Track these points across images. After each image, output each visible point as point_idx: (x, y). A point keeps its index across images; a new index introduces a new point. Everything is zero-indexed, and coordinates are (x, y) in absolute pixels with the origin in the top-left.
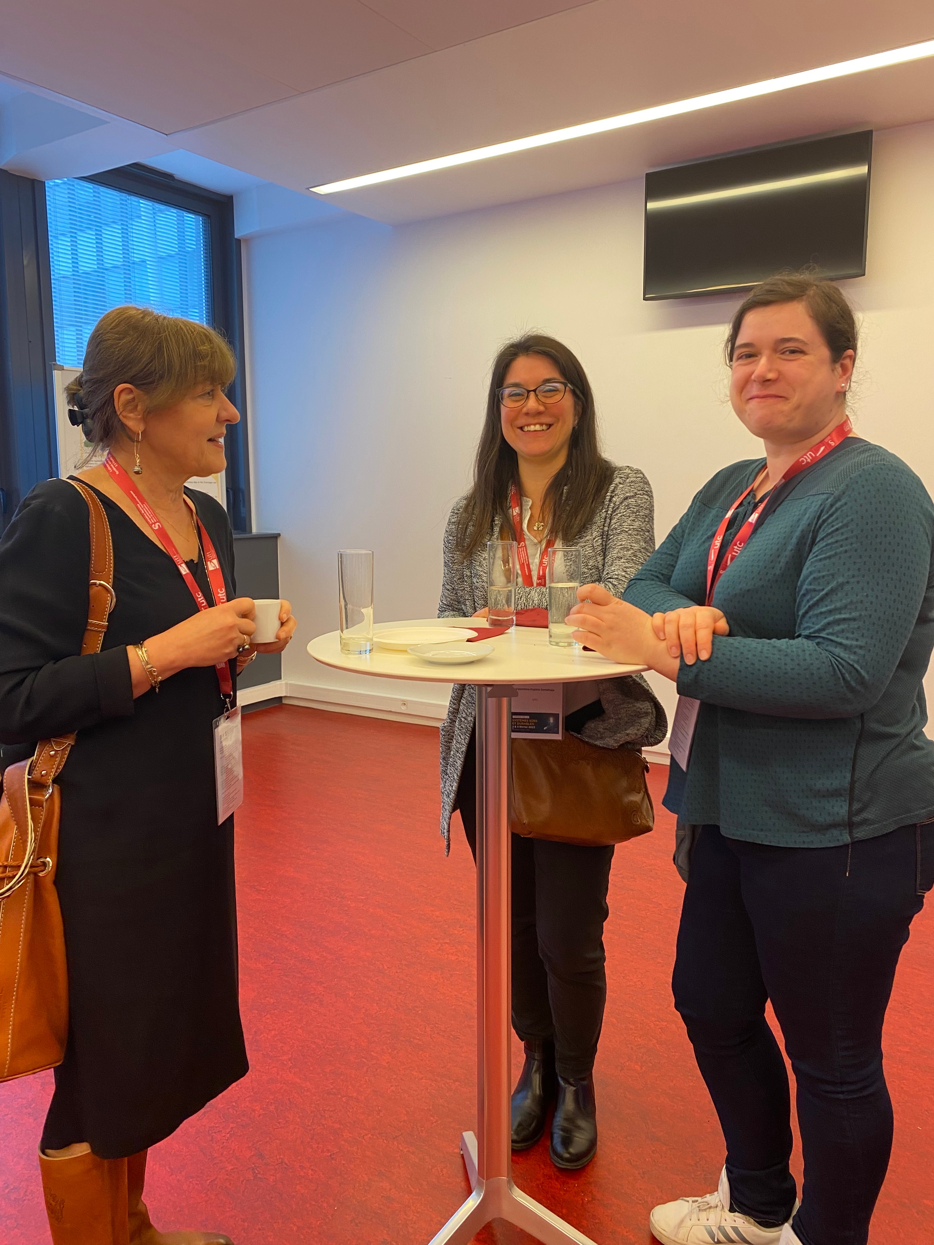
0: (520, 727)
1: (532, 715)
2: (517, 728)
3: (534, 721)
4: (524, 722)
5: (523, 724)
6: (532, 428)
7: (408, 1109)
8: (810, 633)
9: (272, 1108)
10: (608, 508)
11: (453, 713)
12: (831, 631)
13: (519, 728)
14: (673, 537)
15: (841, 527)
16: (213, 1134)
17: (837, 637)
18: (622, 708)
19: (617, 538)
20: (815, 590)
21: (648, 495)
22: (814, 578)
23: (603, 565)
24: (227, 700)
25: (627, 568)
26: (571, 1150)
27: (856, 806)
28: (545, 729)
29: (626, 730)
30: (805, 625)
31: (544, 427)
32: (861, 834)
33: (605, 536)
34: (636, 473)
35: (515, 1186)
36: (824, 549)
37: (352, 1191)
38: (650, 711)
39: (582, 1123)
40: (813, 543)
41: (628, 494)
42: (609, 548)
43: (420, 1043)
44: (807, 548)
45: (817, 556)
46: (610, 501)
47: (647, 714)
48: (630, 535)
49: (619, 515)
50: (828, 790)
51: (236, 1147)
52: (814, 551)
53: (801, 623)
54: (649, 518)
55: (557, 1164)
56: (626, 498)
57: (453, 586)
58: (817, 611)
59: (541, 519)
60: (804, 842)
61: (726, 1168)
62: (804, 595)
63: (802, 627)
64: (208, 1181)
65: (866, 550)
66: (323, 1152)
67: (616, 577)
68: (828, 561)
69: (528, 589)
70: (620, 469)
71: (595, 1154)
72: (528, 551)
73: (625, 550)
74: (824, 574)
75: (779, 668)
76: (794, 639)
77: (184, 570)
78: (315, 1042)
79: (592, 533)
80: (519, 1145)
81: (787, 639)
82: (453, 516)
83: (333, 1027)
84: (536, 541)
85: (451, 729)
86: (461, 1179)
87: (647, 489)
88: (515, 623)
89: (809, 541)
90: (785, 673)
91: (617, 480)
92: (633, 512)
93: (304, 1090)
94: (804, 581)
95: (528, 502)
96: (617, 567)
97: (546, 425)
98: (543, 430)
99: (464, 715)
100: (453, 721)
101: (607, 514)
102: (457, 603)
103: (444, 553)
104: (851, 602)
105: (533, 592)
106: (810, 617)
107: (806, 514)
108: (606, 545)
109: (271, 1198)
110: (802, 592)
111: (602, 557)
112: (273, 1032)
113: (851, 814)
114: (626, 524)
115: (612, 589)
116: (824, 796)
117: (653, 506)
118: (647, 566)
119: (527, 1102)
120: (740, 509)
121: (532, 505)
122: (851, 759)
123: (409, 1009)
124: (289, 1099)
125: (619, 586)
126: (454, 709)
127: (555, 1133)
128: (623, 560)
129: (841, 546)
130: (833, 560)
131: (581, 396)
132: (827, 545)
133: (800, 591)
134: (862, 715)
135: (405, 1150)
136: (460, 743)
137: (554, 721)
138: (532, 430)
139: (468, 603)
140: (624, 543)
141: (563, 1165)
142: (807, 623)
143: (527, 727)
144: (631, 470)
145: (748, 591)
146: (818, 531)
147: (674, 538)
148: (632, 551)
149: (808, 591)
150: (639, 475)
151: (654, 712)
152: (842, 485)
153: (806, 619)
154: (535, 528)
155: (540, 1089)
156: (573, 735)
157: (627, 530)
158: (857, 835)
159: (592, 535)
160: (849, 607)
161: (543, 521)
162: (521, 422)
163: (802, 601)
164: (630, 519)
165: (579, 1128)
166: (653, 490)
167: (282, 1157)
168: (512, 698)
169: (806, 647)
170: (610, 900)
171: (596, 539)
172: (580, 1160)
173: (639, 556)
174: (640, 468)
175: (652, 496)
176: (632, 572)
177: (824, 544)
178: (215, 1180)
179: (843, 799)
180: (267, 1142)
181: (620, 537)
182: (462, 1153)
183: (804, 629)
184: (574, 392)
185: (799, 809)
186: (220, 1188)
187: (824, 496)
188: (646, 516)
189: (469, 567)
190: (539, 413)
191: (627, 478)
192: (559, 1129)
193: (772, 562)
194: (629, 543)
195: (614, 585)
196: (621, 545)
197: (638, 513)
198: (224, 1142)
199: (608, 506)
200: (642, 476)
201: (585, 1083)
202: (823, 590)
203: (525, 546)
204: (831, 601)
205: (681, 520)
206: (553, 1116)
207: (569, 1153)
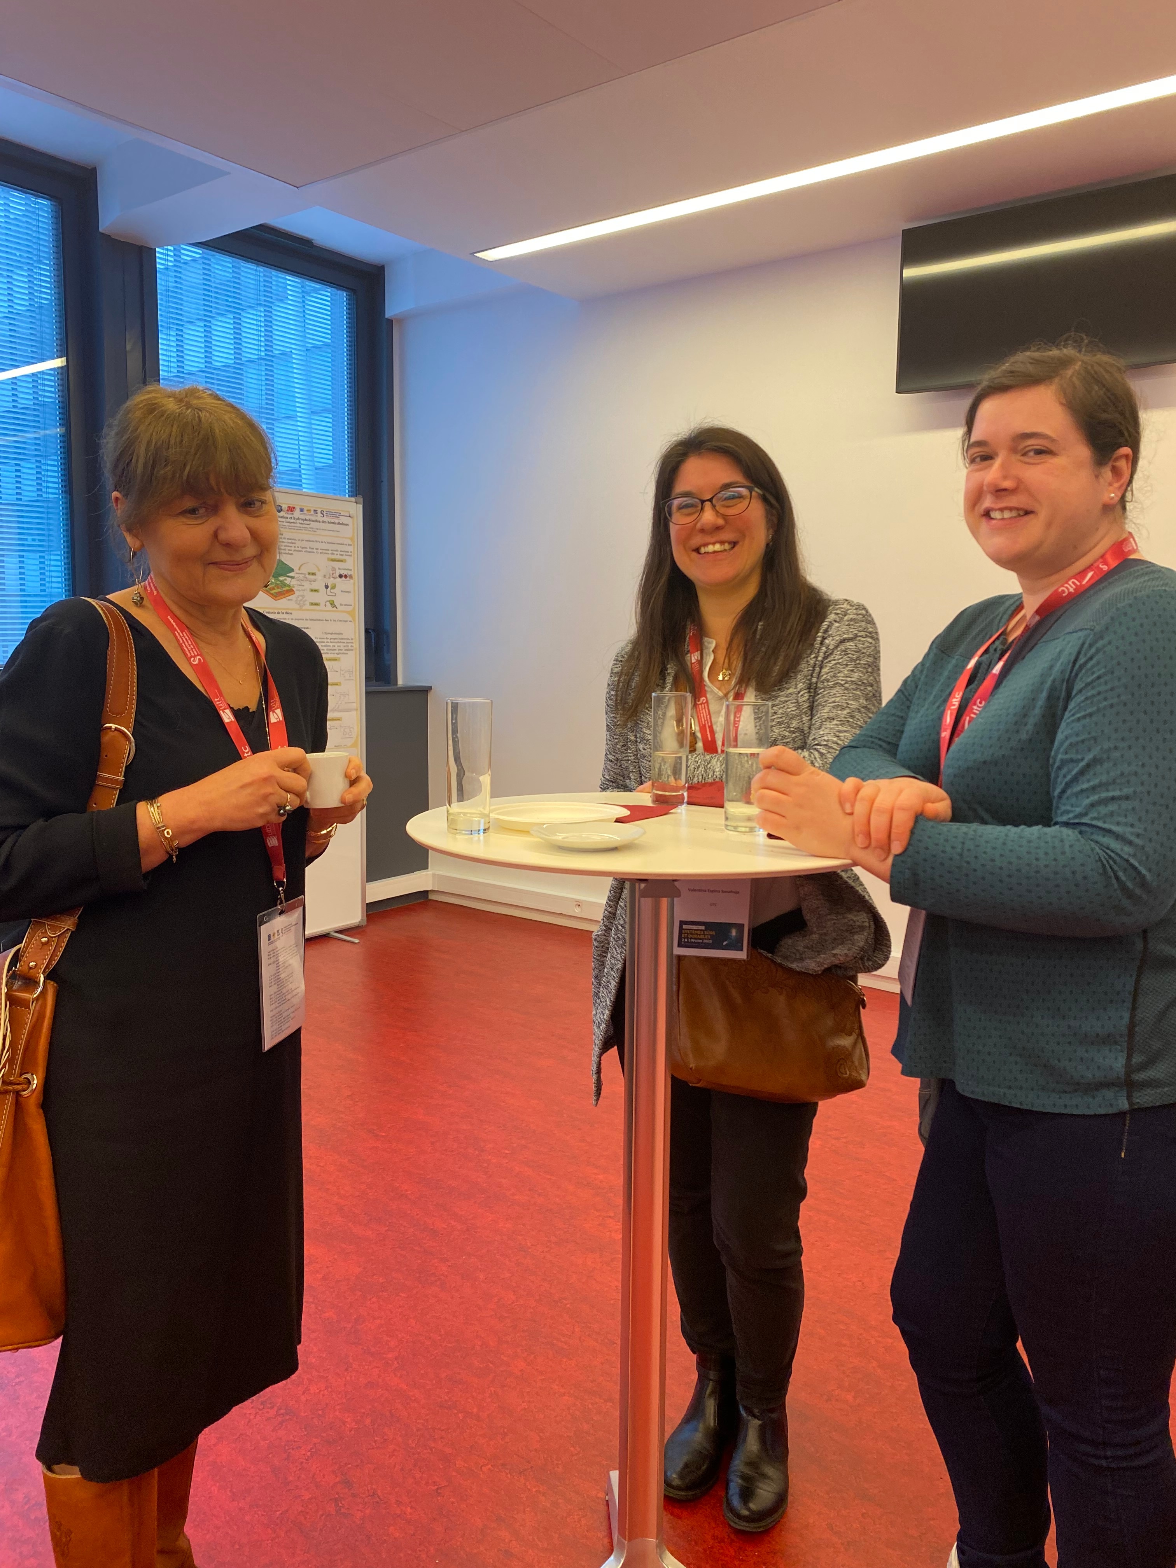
0: (693, 940)
1: (708, 925)
2: (688, 942)
3: (711, 933)
4: (697, 934)
5: (695, 936)
6: (711, 548)
7: (541, 1434)
8: (1069, 819)
9: (368, 1421)
10: (818, 652)
11: (608, 918)
12: (1095, 815)
13: (691, 942)
14: (903, 693)
15: (1105, 674)
16: (291, 1451)
17: (1105, 822)
18: (829, 920)
19: (828, 693)
20: (1072, 760)
21: (872, 638)
22: (1071, 745)
23: (810, 728)
24: (281, 889)
25: (840, 732)
26: (752, 1506)
27: (1137, 1059)
28: (725, 943)
29: (833, 949)
30: (1063, 808)
31: (727, 546)
32: (1146, 1098)
33: (813, 690)
34: (856, 609)
35: (667, 1552)
36: (1082, 705)
37: (461, 1539)
38: (867, 924)
39: (769, 1470)
40: (1068, 698)
41: (845, 636)
42: (817, 705)
43: (565, 1347)
44: (1061, 704)
45: (1073, 715)
46: (822, 643)
47: (862, 928)
48: (847, 689)
49: (834, 662)
50: (1098, 1035)
51: (318, 1470)
52: (1070, 707)
53: (1058, 808)
54: (874, 667)
55: (732, 1524)
56: (843, 641)
57: (617, 756)
58: (1077, 788)
59: (726, 665)
60: (1065, 1106)
61: (959, 1548)
62: (1059, 768)
63: (1059, 812)
64: (278, 1513)
65: (1139, 704)
66: (427, 1483)
67: (825, 743)
68: (1088, 720)
69: (708, 757)
70: (836, 603)
71: (784, 1512)
72: (710, 708)
73: (839, 709)
74: (1083, 737)
75: (1028, 865)
76: (1049, 826)
77: (227, 717)
78: (430, 1338)
79: (796, 685)
80: (683, 1493)
81: (1040, 826)
82: (616, 664)
83: (455, 1319)
84: (721, 694)
85: (606, 939)
86: (603, 1533)
87: (871, 630)
88: (686, 800)
89: (1063, 694)
90: (1037, 872)
91: (832, 617)
92: (852, 660)
93: (411, 1399)
94: (1059, 749)
95: (711, 644)
96: (827, 731)
97: (729, 543)
98: (725, 550)
99: (622, 922)
100: (608, 929)
101: (816, 660)
102: (622, 778)
103: (606, 713)
104: (1122, 774)
105: (714, 761)
106: (1068, 798)
107: (1060, 658)
108: (813, 702)
109: (356, 1541)
110: (1057, 764)
111: (810, 717)
112: (378, 1322)
113: (1129, 1069)
114: (842, 675)
115: (818, 759)
116: (1092, 1043)
117: (879, 652)
118: (867, 730)
119: (697, 1436)
120: (986, 656)
121: (715, 648)
122: (1130, 993)
123: (554, 1301)
124: (390, 1411)
125: (829, 755)
126: (610, 913)
127: (732, 1481)
128: (835, 722)
129: (1105, 699)
130: (1094, 718)
131: (773, 501)
132: (1086, 699)
133: (1054, 763)
134: (1145, 932)
135: (534, 1490)
136: (615, 959)
137: (736, 933)
138: (710, 551)
139: (632, 777)
140: (837, 699)
141: (739, 1525)
142: (1064, 805)
143: (701, 941)
144: (851, 605)
145: (985, 762)
146: (1074, 681)
147: (904, 695)
148: (848, 711)
149: (1064, 762)
150: (861, 612)
151: (873, 926)
152: (1105, 618)
153: (1064, 800)
154: (720, 678)
155: (714, 1419)
156: (761, 953)
157: (843, 682)
158: (1138, 1101)
159: (796, 688)
160: (1118, 781)
161: (729, 668)
162: (697, 540)
163: (1057, 777)
164: (848, 668)
165: (764, 1476)
166: (879, 631)
167: (374, 1487)
168: (675, 899)
169: (1065, 836)
170: (810, 1173)
171: (802, 693)
172: (764, 1519)
173: (857, 717)
174: (862, 601)
175: (878, 639)
176: (847, 737)
177: (1083, 698)
178: (287, 1511)
179: (1119, 1047)
180: (358, 1466)
181: (834, 691)
182: (607, 1499)
183: (1062, 815)
184: (764, 499)
185: (1059, 1060)
186: (291, 1522)
187: (1085, 632)
188: (869, 666)
189: (635, 728)
190: (718, 528)
191: (845, 616)
192: (738, 1476)
193: (1016, 723)
194: (845, 700)
195: (822, 754)
196: (834, 702)
197: (858, 662)
198: (302, 1463)
199: (819, 650)
200: (864, 612)
201: (774, 1416)
202: (1083, 759)
203: (707, 702)
204: (1095, 774)
205: (913, 672)
206: (730, 1458)
207: (749, 1509)
